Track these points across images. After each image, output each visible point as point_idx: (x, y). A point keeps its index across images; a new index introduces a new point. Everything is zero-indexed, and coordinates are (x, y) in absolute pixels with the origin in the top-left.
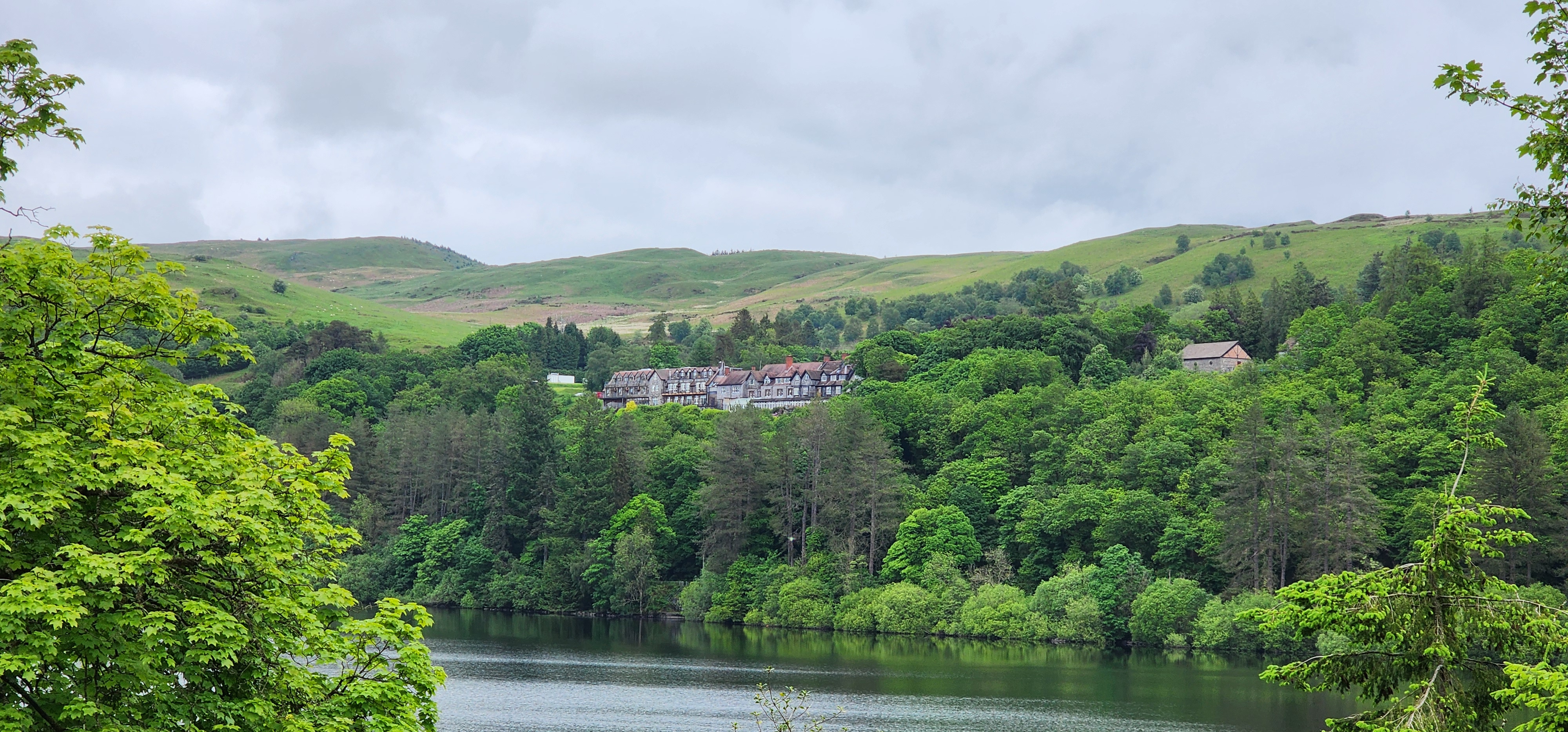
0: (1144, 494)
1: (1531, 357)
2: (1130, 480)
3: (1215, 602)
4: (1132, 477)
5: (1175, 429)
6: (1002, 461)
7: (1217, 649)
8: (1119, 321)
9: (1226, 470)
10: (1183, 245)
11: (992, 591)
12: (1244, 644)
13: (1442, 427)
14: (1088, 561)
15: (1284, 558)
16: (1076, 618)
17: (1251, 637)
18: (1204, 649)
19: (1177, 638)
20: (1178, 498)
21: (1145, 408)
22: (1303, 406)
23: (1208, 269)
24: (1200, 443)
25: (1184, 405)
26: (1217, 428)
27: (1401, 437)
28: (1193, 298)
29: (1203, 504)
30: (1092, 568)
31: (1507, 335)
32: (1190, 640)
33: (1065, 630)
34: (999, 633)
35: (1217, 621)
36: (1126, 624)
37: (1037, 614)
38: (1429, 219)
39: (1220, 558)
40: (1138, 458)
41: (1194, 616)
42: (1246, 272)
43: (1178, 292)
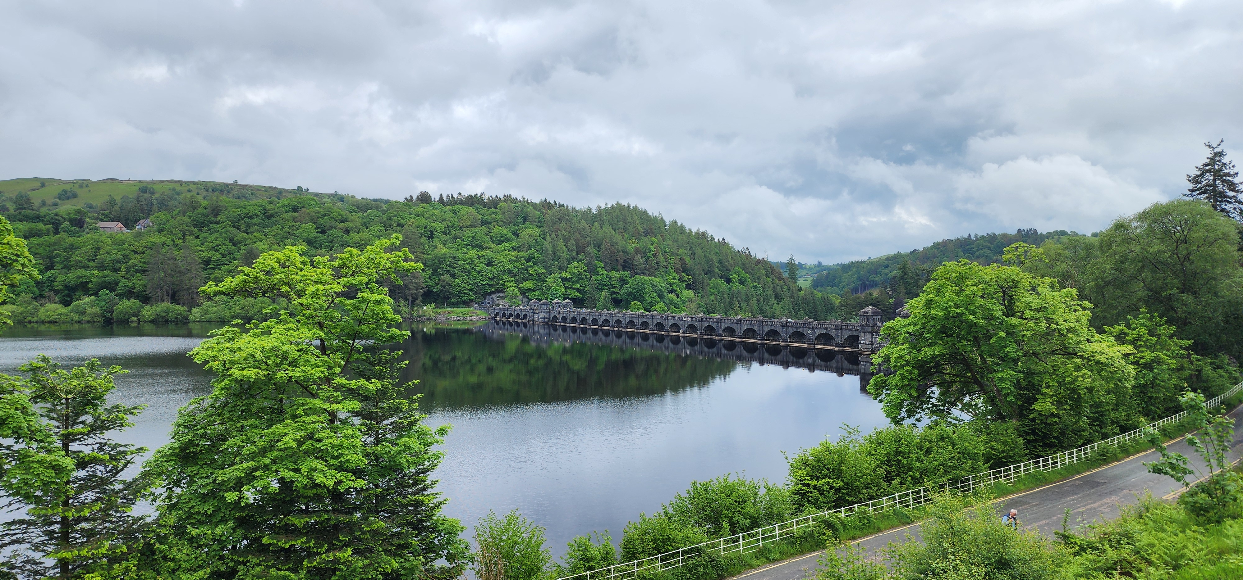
0: (106, 272)
1: (239, 230)
2: (101, 268)
3: (147, 307)
4: (101, 267)
5: (116, 251)
6: (41, 261)
7: (150, 322)
8: (69, 214)
9: (141, 264)
10: (43, 185)
11: (50, 306)
12: (161, 320)
13: (217, 251)
14: (91, 295)
15: (170, 292)
16: (90, 314)
17: (163, 317)
18: (145, 322)
19: (135, 319)
20: (121, 274)
21: (100, 244)
22: (164, 244)
23: (59, 194)
24: (127, 256)
25: (114, 243)
26: (132, 251)
27: (205, 254)
29: (133, 276)
30: (93, 297)
31: (230, 223)
32: (139, 319)
33: (85, 318)
34: (58, 320)
35: (150, 313)
36: (111, 315)
37: (72, 314)
38: (140, 181)
39: (147, 293)
40: (103, 261)
41: (139, 312)
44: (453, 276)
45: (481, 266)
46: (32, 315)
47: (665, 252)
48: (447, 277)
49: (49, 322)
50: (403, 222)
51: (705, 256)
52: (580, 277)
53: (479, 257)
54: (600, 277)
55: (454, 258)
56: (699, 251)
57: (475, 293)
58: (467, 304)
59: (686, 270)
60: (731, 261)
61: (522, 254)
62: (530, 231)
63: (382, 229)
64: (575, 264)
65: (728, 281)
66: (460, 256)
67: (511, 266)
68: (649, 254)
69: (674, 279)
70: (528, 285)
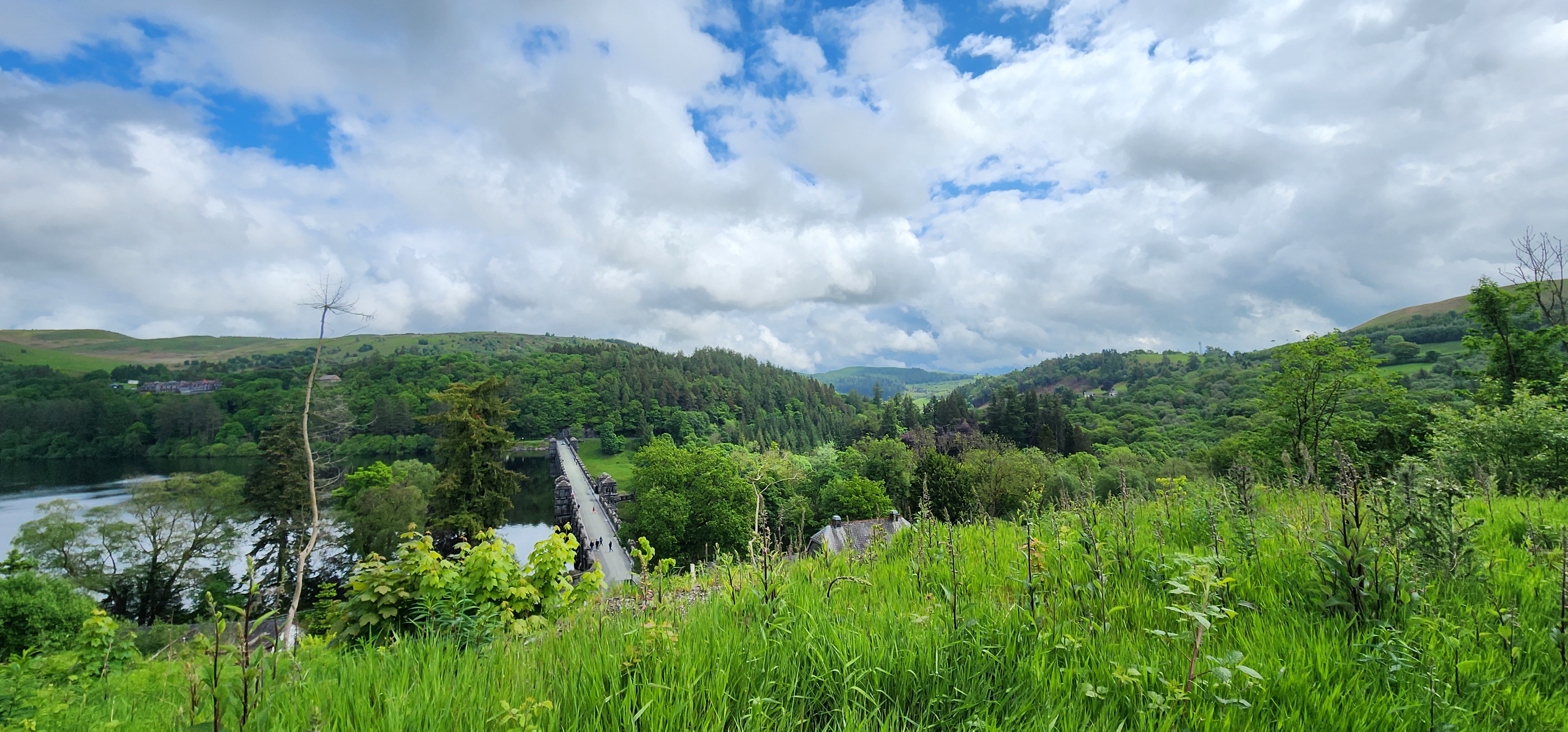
6: (256, 409)
10: (357, 340)
28: (355, 355)
42: (371, 348)
43: (351, 354)
44: (536, 414)
45: (561, 405)
46: (233, 451)
47: (724, 389)
48: (530, 416)
49: (242, 457)
50: (519, 370)
51: (763, 390)
52: (636, 413)
53: (562, 398)
54: (653, 412)
55: (541, 400)
56: (757, 387)
57: (552, 427)
58: (543, 436)
59: (739, 403)
60: (790, 392)
61: (596, 394)
62: (609, 376)
63: (501, 377)
64: (634, 401)
65: (783, 410)
66: (546, 397)
67: (584, 405)
68: (705, 391)
69: (723, 410)
70: (595, 420)
